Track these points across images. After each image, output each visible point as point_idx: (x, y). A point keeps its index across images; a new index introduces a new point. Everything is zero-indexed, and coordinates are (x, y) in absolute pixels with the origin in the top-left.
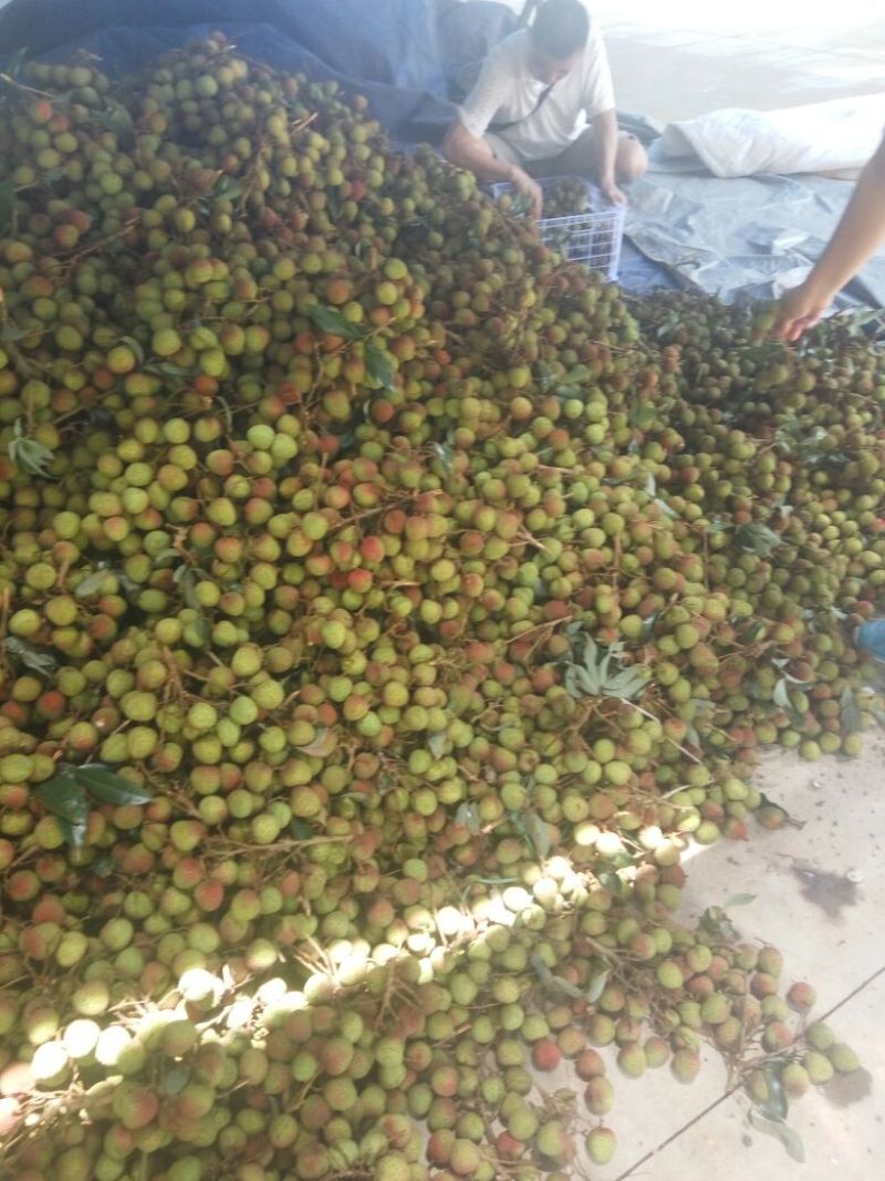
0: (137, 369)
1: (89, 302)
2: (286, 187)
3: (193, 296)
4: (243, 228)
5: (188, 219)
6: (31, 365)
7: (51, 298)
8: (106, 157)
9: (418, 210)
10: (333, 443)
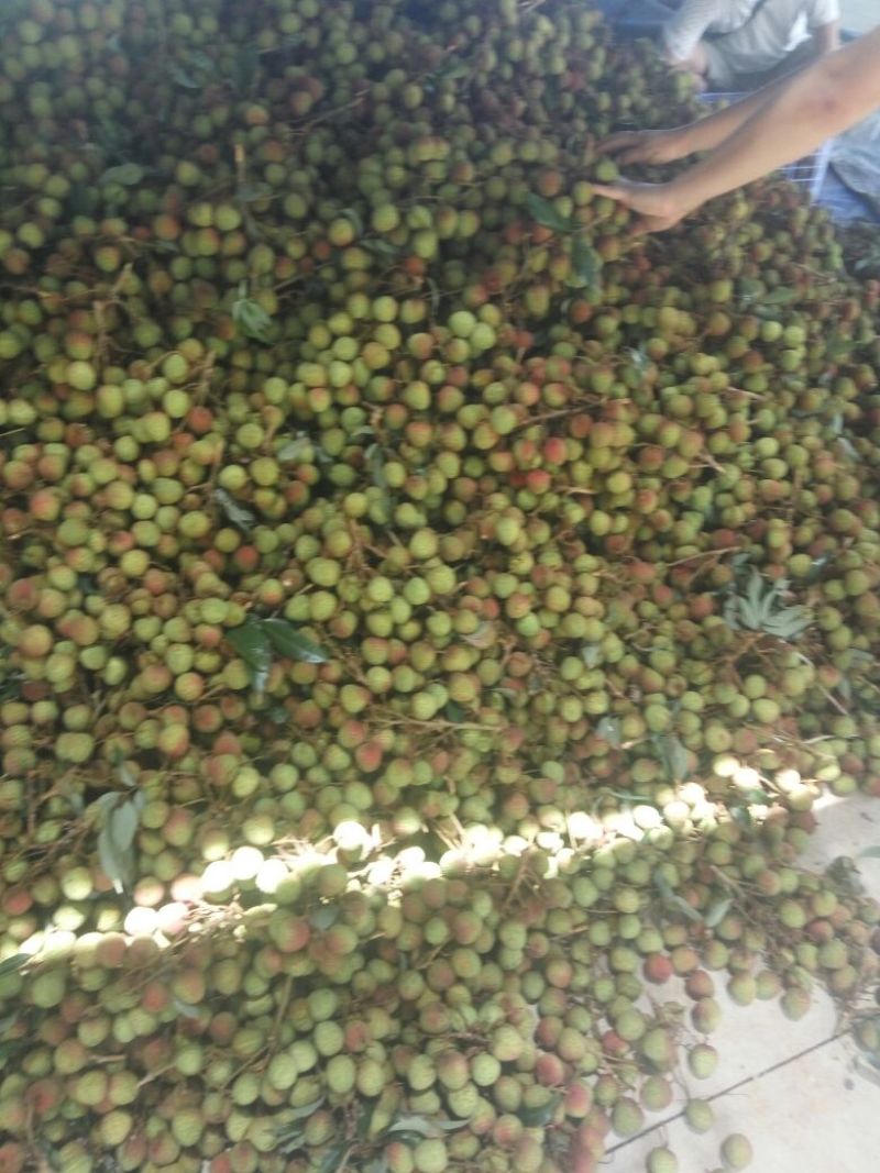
0: (354, 243)
1: (314, 172)
2: (508, 72)
3: (413, 174)
4: (464, 110)
5: (415, 95)
6: (259, 229)
7: (282, 163)
8: (342, 25)
9: (633, 108)
10: (528, 339)
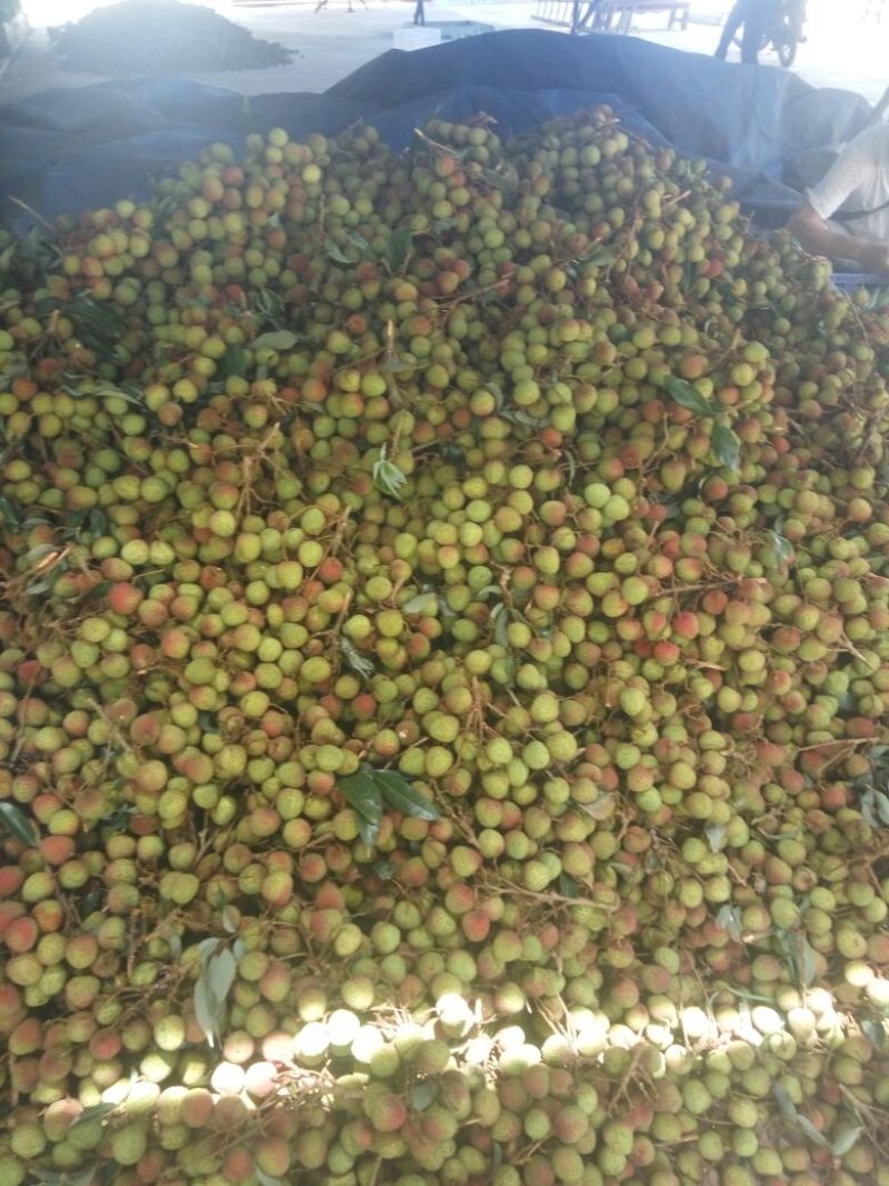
0: (495, 414)
1: (457, 345)
2: (648, 259)
3: (554, 354)
4: (605, 292)
5: (559, 279)
6: (401, 395)
7: (428, 337)
9: (769, 295)
